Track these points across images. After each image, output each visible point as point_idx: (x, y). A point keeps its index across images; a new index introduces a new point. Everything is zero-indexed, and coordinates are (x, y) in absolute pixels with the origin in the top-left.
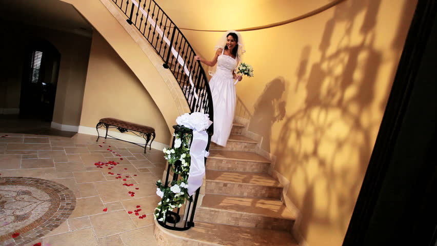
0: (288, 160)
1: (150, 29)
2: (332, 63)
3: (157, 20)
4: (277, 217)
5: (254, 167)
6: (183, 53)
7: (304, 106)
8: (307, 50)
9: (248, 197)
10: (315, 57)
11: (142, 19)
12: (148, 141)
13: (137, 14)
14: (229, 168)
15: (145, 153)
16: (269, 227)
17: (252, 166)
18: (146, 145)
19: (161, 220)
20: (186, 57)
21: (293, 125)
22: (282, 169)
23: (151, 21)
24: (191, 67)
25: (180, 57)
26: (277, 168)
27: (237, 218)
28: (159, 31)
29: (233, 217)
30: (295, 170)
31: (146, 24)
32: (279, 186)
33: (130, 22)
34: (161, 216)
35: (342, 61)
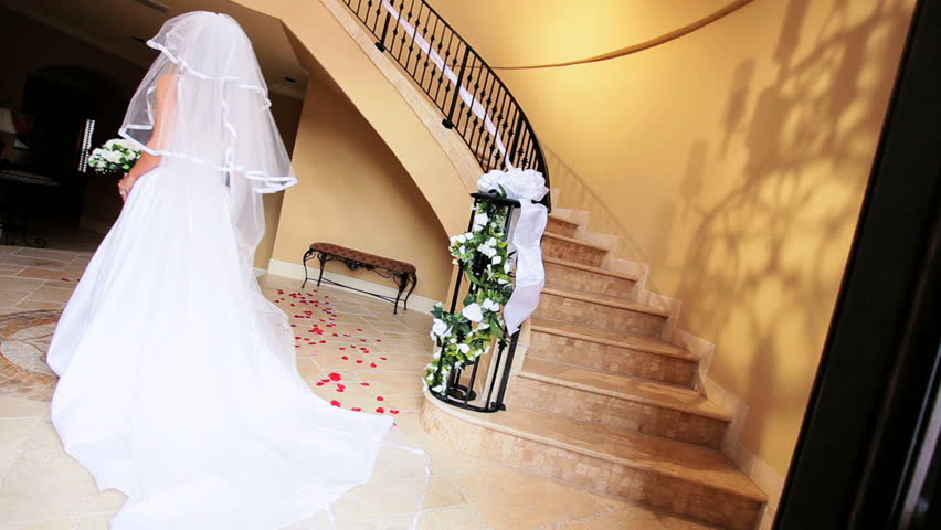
0: (709, 301)
1: (419, 57)
2: (804, 77)
3: (433, 39)
4: (689, 409)
5: (630, 322)
6: (483, 94)
7: (742, 182)
8: (746, 69)
9: (620, 373)
10: (765, 75)
11: (403, 40)
12: (402, 289)
13: (395, 32)
14: (576, 318)
15: (395, 313)
16: (671, 433)
17: (626, 319)
18: (398, 299)
19: (437, 389)
20: (489, 102)
21: (718, 225)
22: (695, 322)
23: (422, 44)
24: (500, 118)
25: (476, 103)
26: (684, 324)
27: (597, 405)
28: (437, 59)
29: (589, 403)
30: (726, 318)
31: (411, 49)
32: (689, 356)
33: (380, 46)
34: (437, 382)
35: (829, 63)
